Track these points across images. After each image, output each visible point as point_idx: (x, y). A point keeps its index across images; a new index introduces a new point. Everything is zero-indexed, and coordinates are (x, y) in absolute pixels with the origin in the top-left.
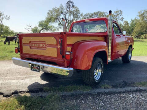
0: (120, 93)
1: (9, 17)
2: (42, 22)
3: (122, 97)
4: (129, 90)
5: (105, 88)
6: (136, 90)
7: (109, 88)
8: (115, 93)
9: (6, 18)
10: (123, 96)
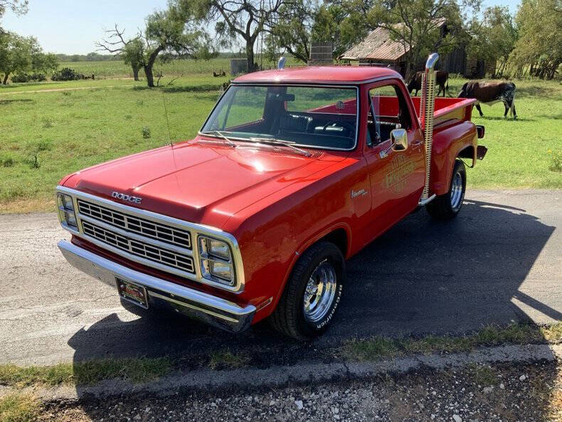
0: (264, 390)
1: (27, 3)
2: (158, 17)
3: (264, 411)
4: (306, 377)
5: (220, 368)
6: (329, 377)
7: (235, 368)
8: (248, 390)
9: (14, 8)
10: (272, 403)
